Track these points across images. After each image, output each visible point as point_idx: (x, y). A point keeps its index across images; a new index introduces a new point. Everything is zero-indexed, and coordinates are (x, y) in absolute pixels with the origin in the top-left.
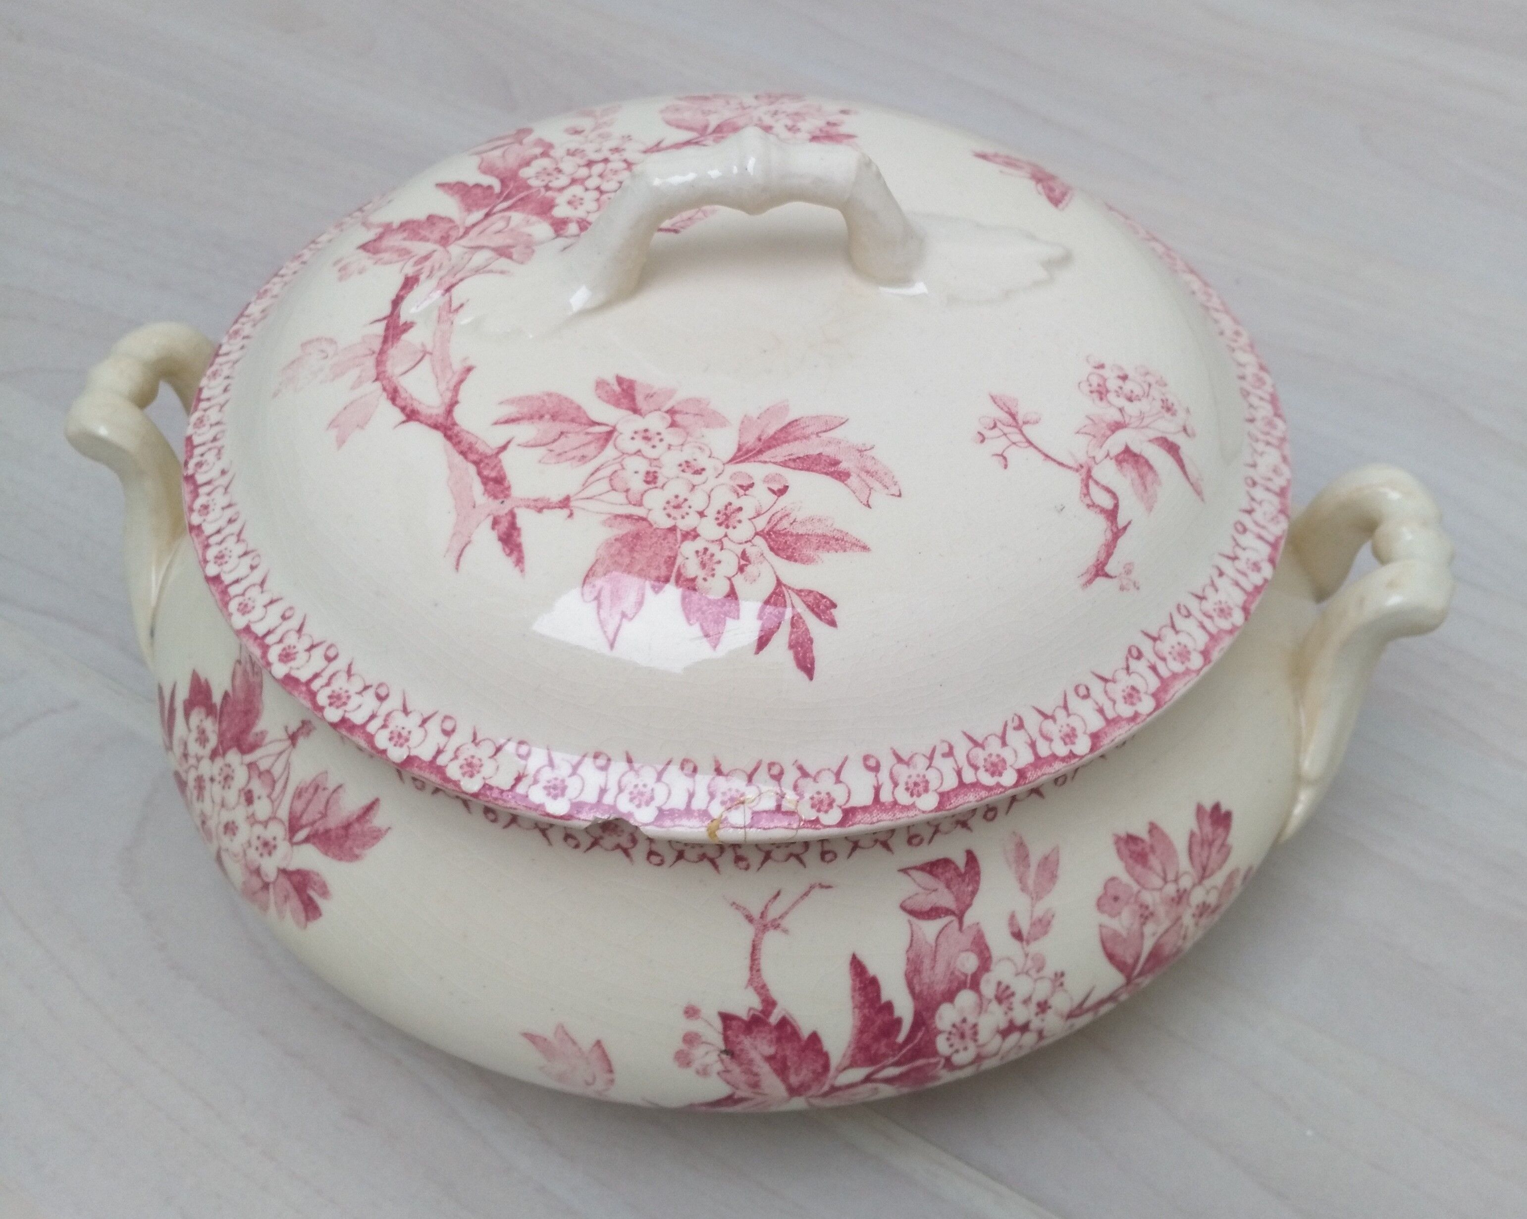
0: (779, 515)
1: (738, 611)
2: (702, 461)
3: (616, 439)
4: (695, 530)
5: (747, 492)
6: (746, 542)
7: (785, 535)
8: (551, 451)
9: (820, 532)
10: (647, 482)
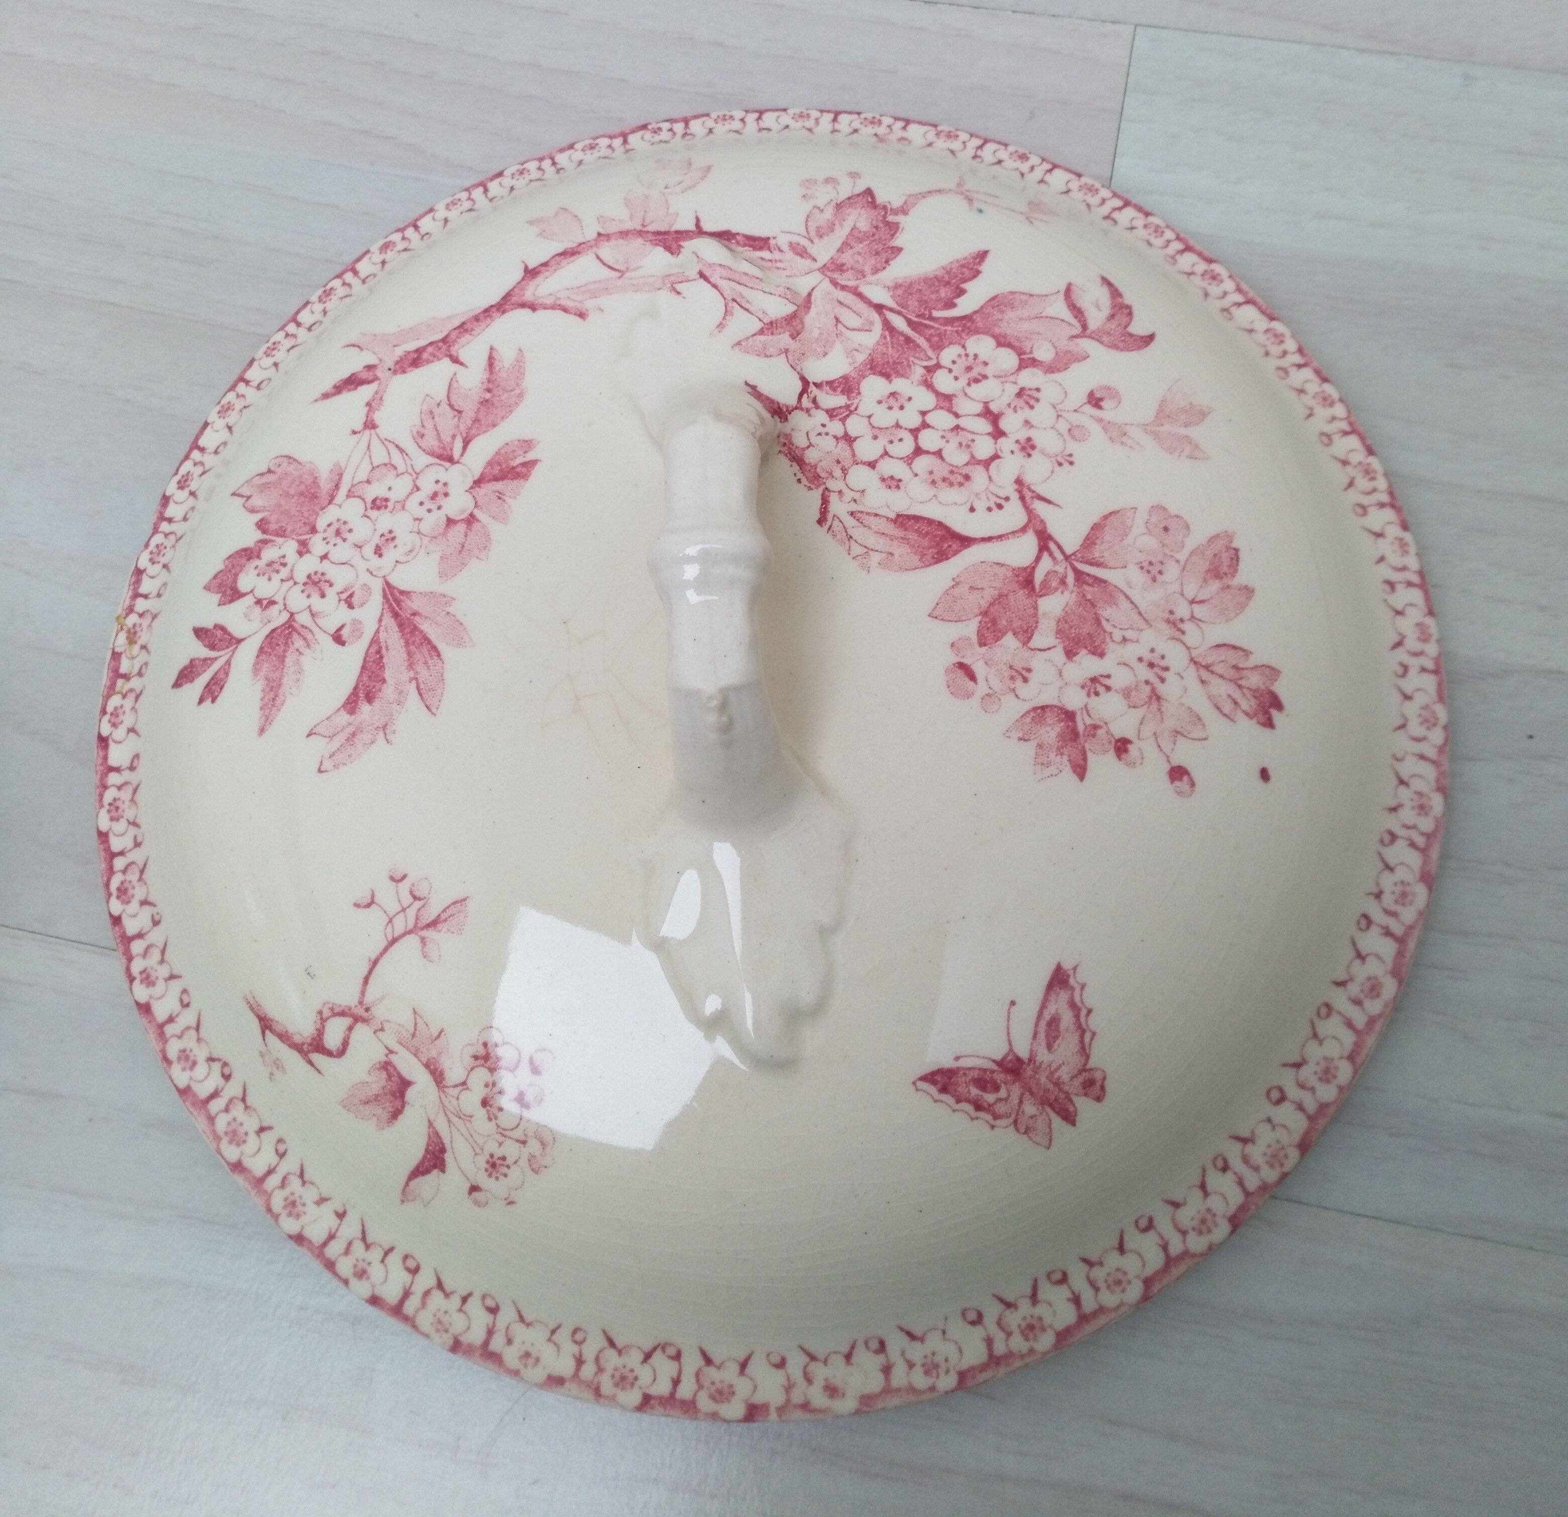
0: (309, 636)
1: (224, 603)
2: (391, 555)
3: (440, 465)
4: (308, 552)
5: (343, 602)
6: (285, 605)
7: (286, 644)
8: (439, 405)
9: (285, 680)
10: (374, 501)
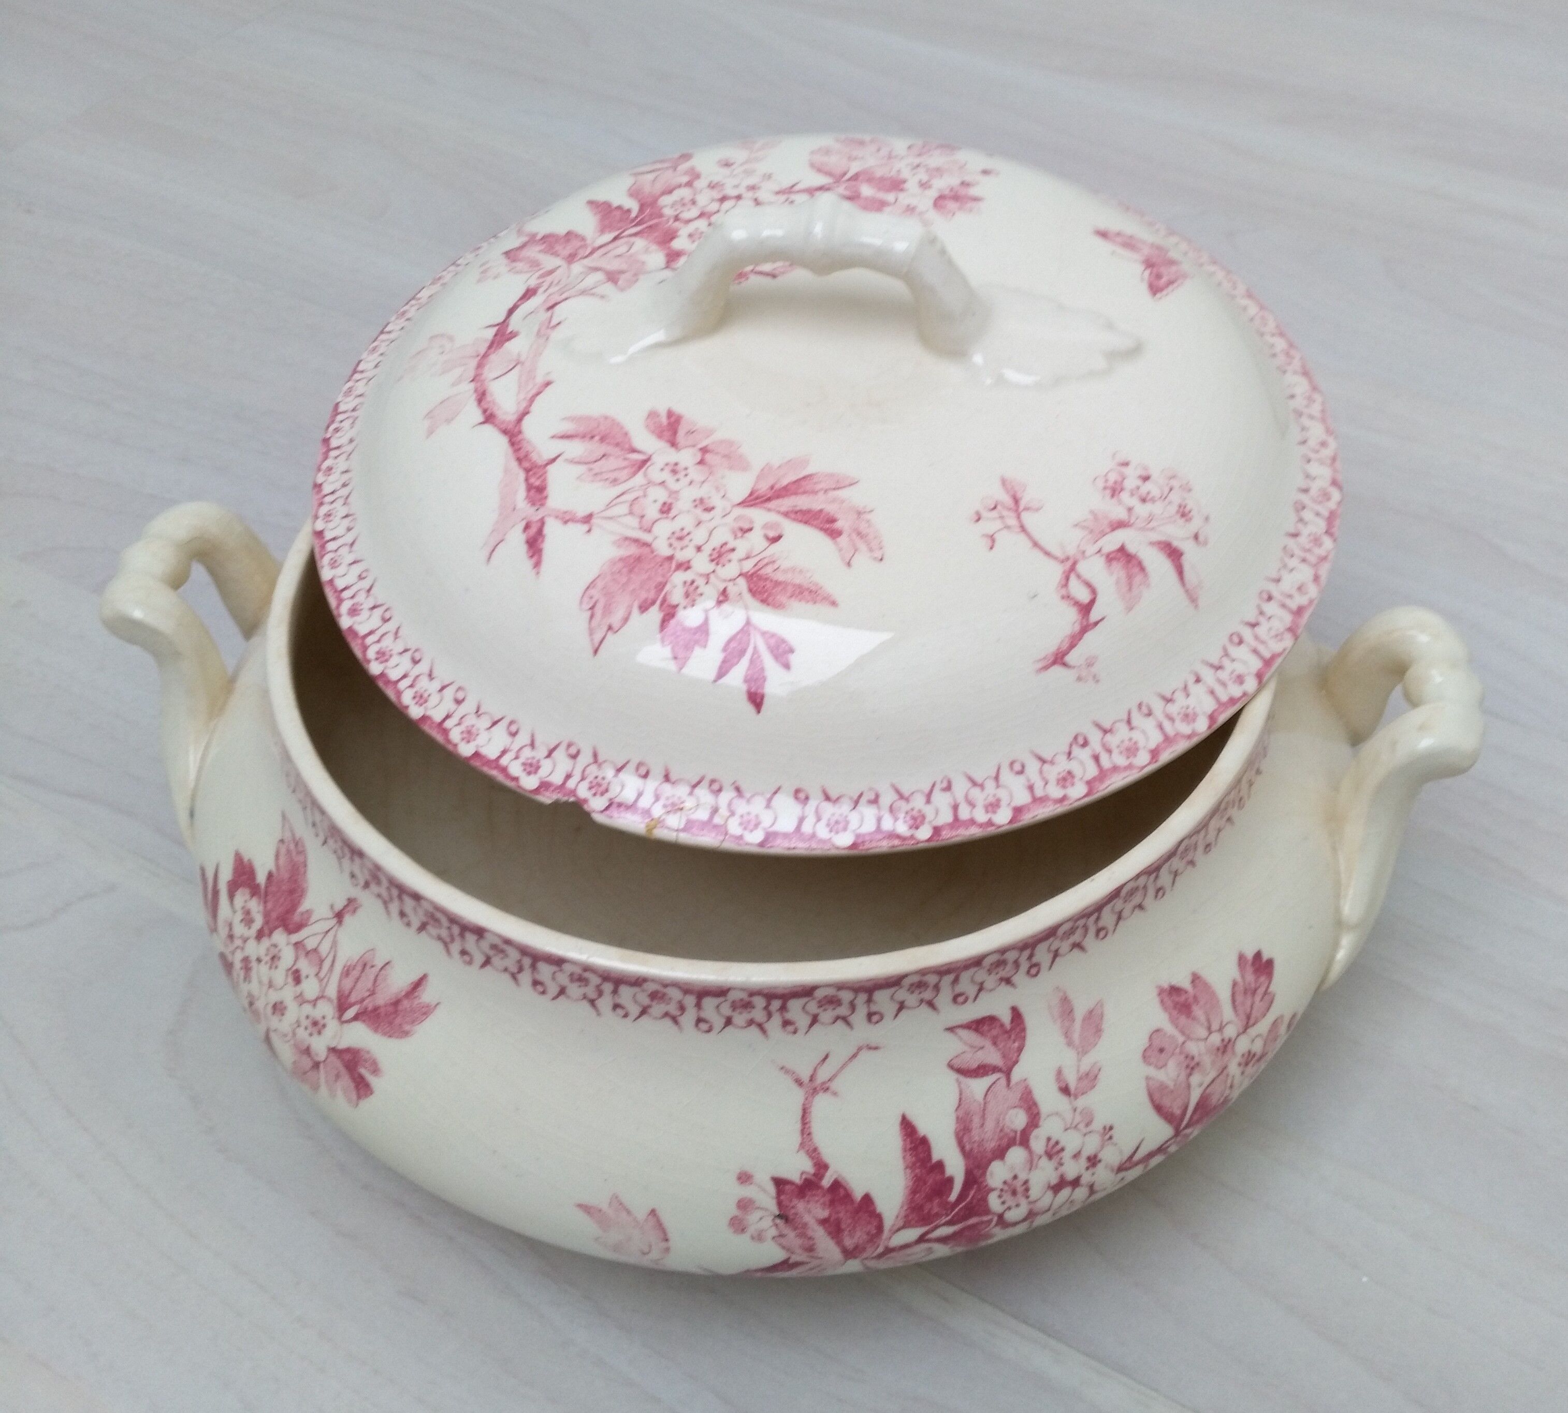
0: (766, 561)
1: (707, 641)
2: (716, 501)
3: (648, 467)
4: (689, 562)
5: (744, 535)
6: (730, 580)
7: (766, 579)
8: (590, 470)
9: (798, 582)
10: (662, 512)
